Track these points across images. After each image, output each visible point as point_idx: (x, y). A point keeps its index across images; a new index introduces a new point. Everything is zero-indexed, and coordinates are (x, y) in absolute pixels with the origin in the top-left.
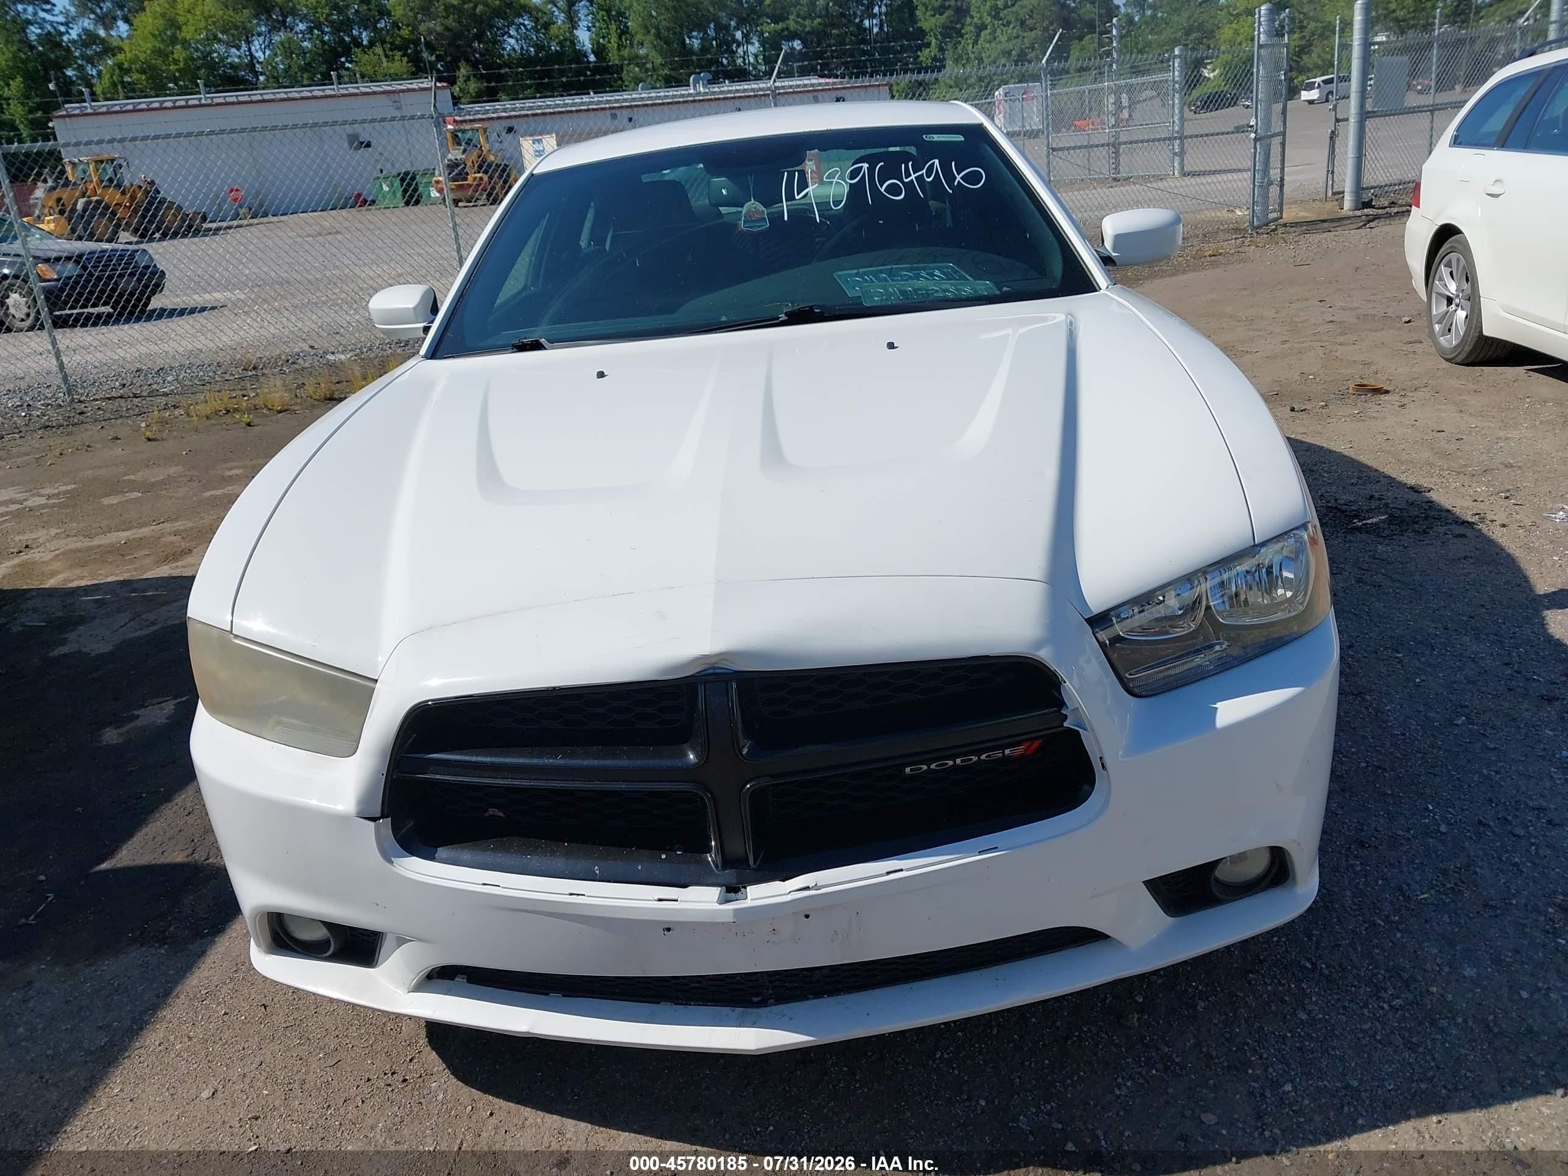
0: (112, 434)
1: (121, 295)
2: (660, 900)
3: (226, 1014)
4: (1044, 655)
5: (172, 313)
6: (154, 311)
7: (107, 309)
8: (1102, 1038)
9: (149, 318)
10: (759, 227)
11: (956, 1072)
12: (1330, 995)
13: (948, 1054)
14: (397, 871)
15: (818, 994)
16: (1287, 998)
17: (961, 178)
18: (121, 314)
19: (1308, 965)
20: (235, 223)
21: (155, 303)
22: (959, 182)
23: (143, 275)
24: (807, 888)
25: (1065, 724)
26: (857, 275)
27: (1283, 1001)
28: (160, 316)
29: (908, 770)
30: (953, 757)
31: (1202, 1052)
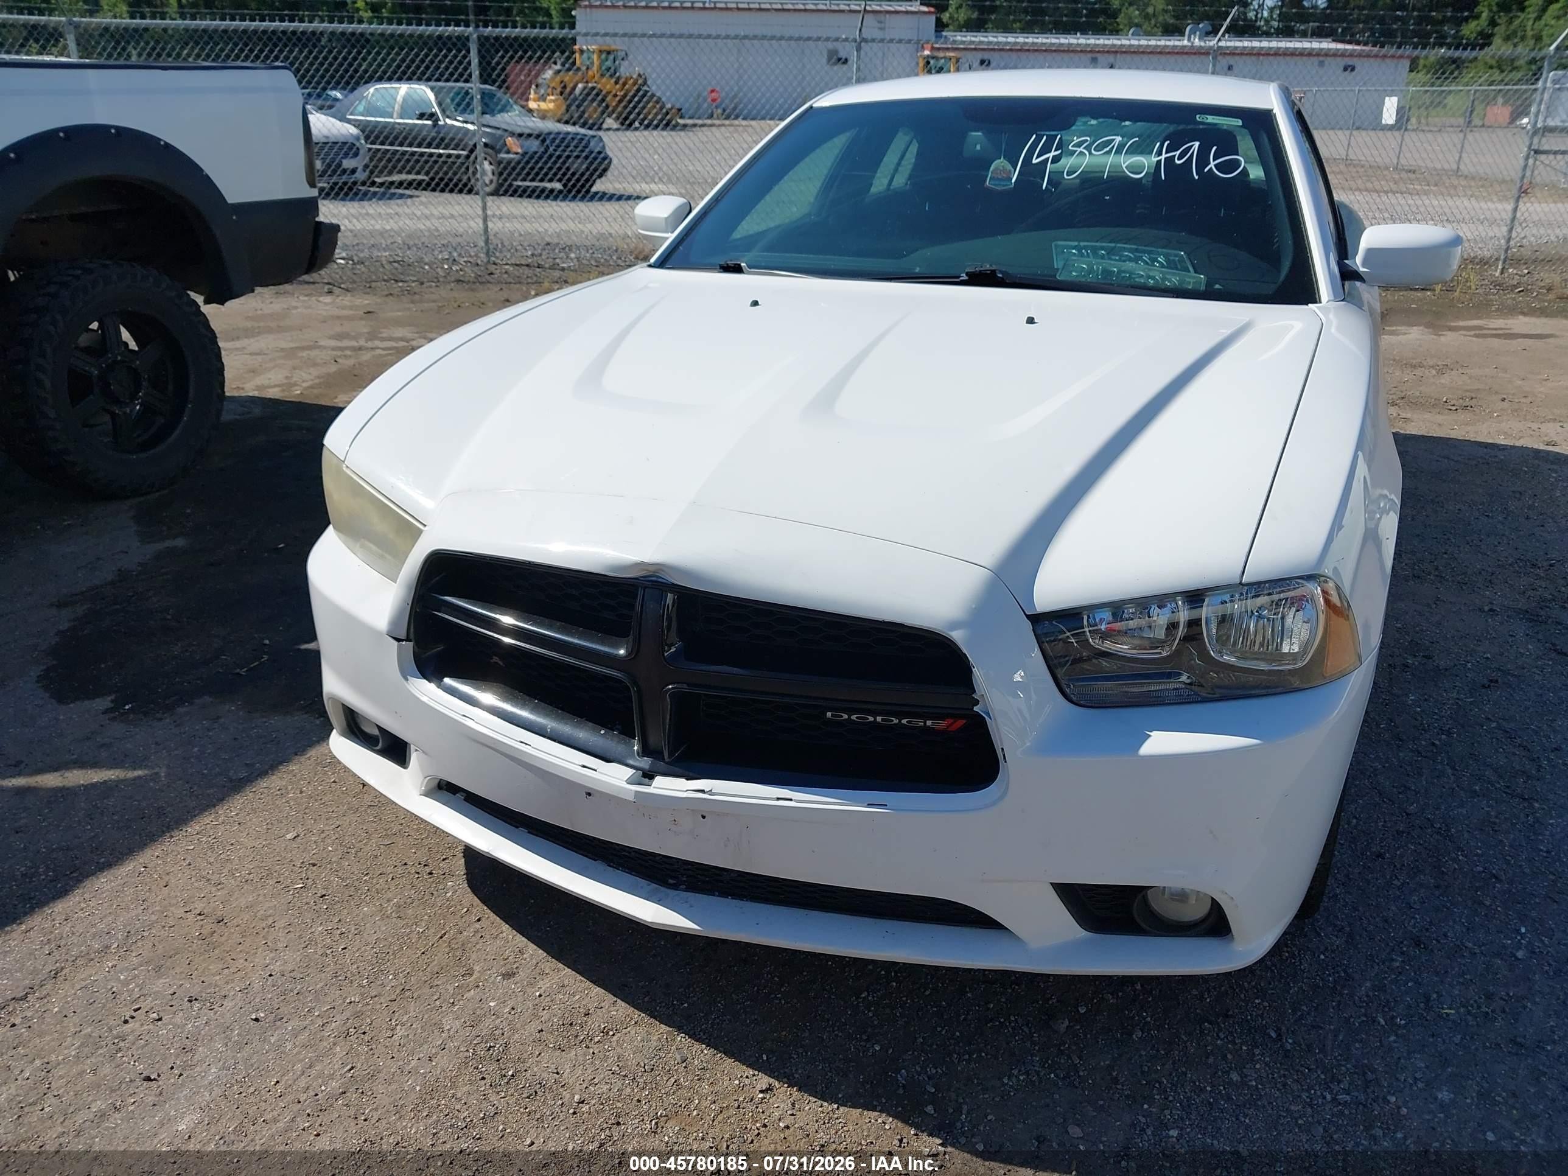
0: (506, 296)
1: (573, 174)
2: (584, 767)
3: (334, 782)
4: (957, 636)
5: (611, 197)
6: (596, 193)
7: (558, 186)
8: (1023, 1031)
9: (592, 199)
10: (1004, 186)
11: (871, 1014)
12: (1277, 1068)
13: (873, 997)
14: (408, 687)
15: (724, 894)
16: (1229, 1056)
17: (1216, 166)
18: (570, 191)
19: (1273, 1035)
20: (709, 122)
21: (599, 186)
22: (1211, 168)
23: (595, 159)
24: (702, 791)
25: (975, 709)
26: (1075, 248)
27: (1224, 1057)
28: (601, 199)
29: (829, 714)
30: (875, 714)
31: (1110, 1074)
